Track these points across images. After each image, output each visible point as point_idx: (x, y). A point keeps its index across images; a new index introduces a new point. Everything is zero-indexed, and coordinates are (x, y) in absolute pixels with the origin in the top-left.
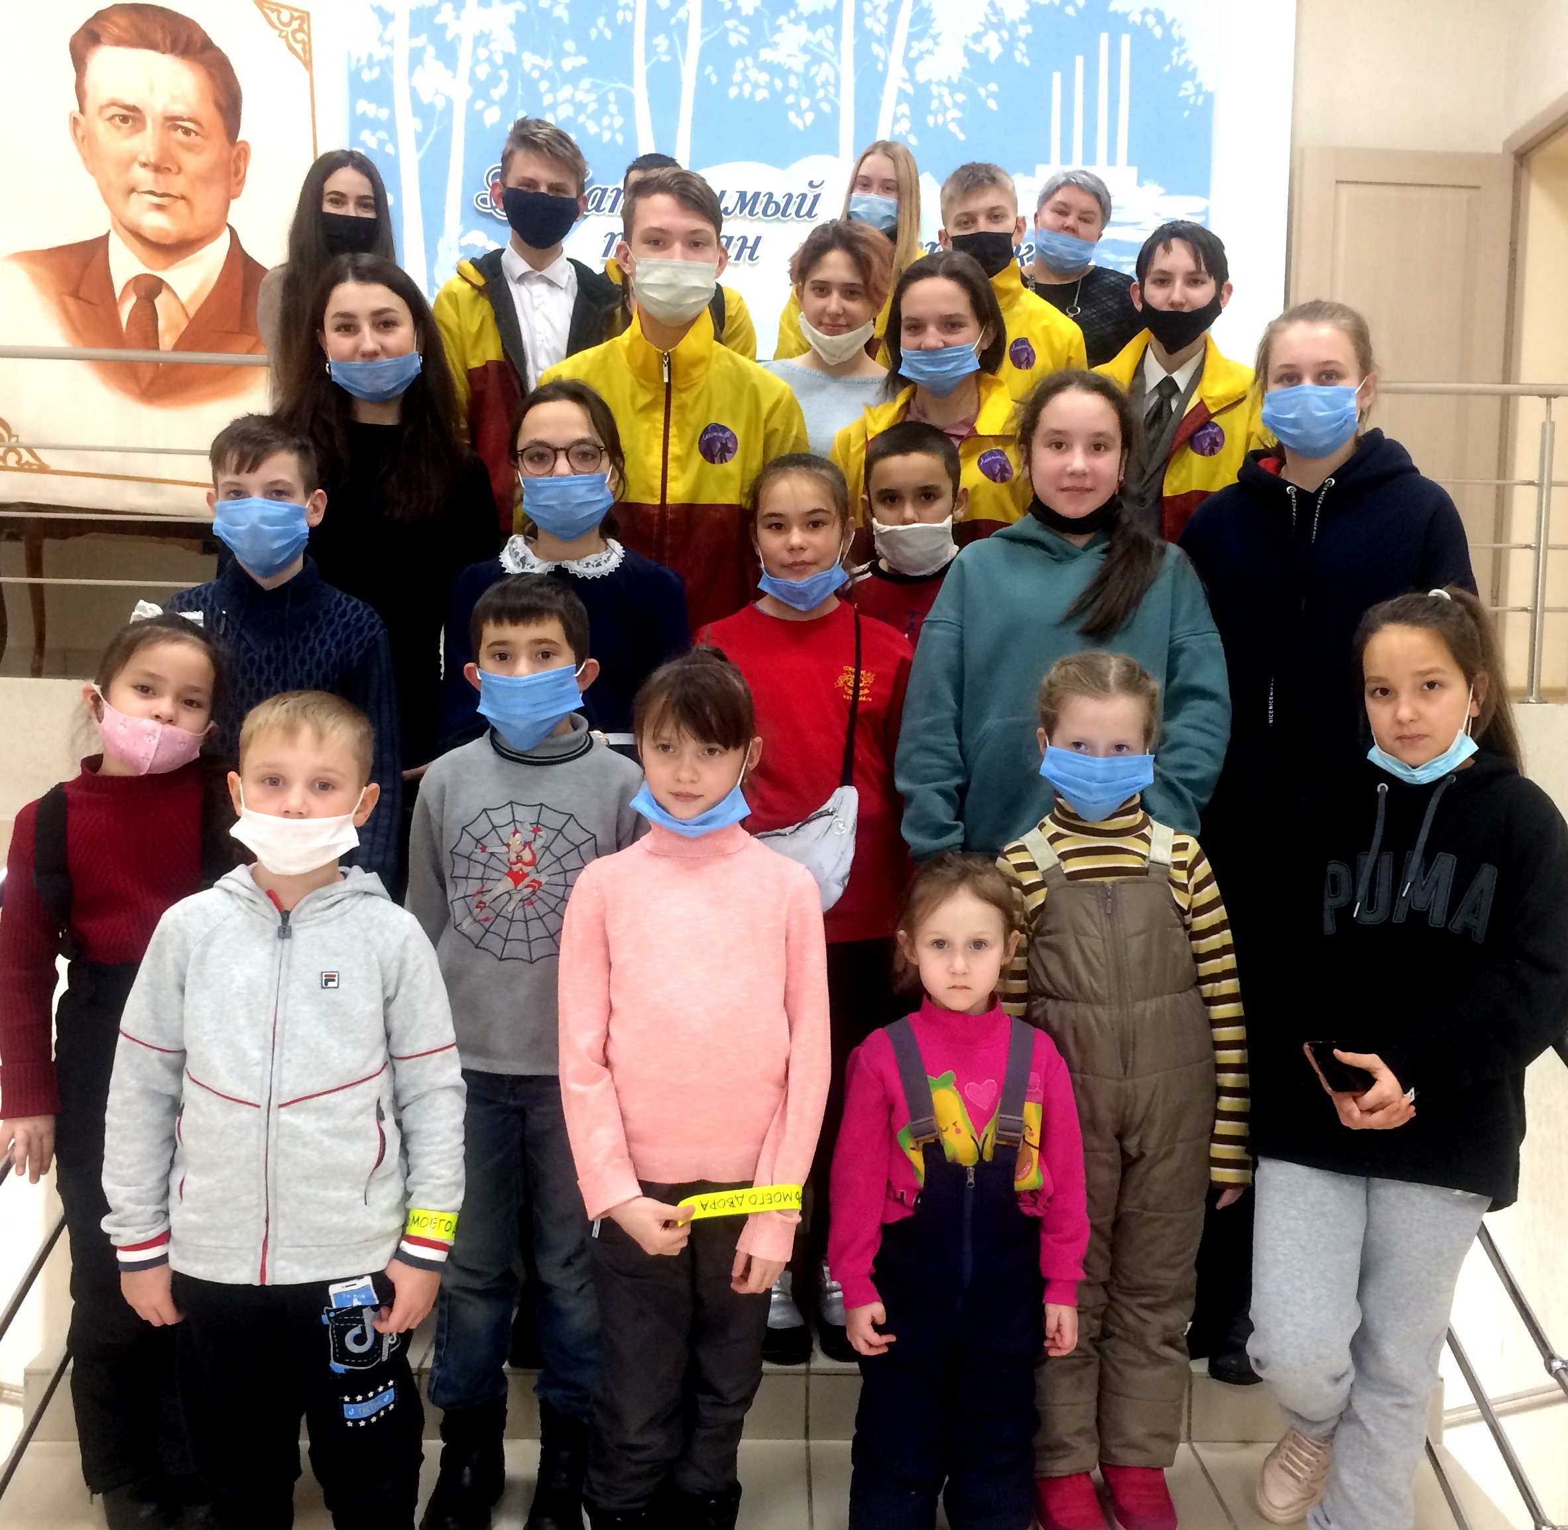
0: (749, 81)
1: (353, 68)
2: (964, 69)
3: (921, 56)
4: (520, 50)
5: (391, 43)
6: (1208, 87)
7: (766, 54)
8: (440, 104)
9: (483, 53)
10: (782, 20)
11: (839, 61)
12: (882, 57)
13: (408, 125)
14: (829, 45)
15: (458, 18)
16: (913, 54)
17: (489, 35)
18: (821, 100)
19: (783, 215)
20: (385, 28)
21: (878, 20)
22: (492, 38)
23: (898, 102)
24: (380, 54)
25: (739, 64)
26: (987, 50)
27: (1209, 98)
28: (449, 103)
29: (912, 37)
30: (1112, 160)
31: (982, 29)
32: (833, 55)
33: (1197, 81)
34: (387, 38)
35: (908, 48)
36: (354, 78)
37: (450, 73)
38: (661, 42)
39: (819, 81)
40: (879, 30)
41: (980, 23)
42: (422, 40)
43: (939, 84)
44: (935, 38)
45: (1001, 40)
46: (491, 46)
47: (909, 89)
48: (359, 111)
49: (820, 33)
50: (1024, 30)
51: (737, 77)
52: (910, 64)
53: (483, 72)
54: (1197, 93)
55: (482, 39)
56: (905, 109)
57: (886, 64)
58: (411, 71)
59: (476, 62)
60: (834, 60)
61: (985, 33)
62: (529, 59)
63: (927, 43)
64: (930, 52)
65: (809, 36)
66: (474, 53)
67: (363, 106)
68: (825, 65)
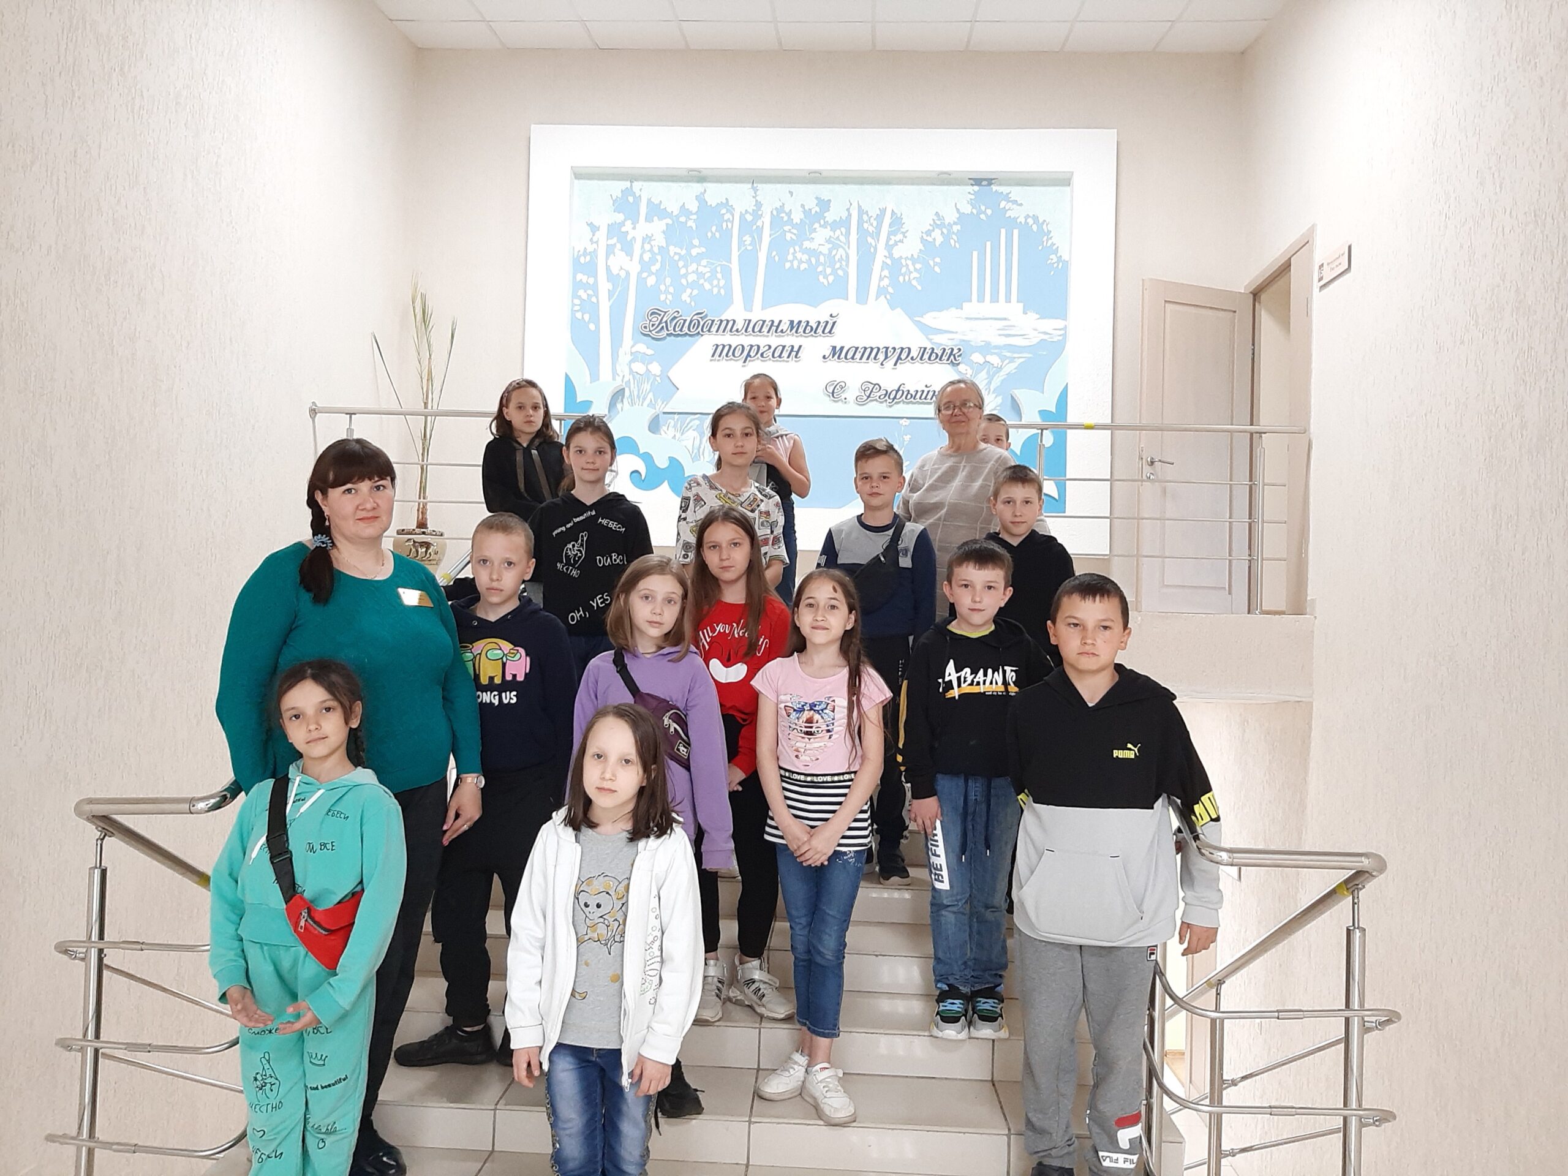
0: (797, 259)
1: (575, 256)
2: (920, 250)
3: (896, 243)
4: (668, 246)
5: (597, 242)
6: (1065, 257)
7: (807, 244)
8: (623, 274)
9: (647, 247)
10: (817, 225)
11: (849, 248)
12: (874, 244)
13: (604, 286)
14: (842, 238)
15: (634, 228)
16: (891, 242)
17: (650, 237)
18: (839, 269)
19: (815, 332)
20: (593, 235)
21: (872, 225)
22: (653, 238)
23: (882, 270)
24: (590, 248)
25: (792, 250)
26: (934, 239)
27: (1066, 264)
28: (628, 273)
29: (890, 234)
30: (1008, 300)
31: (931, 228)
32: (845, 244)
33: (1058, 255)
34: (595, 239)
35: (889, 239)
36: (576, 261)
37: (629, 258)
38: (748, 239)
39: (837, 258)
40: (871, 229)
41: (930, 225)
42: (614, 240)
43: (906, 258)
44: (904, 233)
45: (942, 232)
46: (653, 243)
47: (889, 261)
48: (578, 279)
49: (838, 232)
50: (956, 228)
51: (790, 257)
52: (889, 248)
53: (647, 257)
54: (1058, 262)
55: (648, 239)
56: (886, 273)
57: (876, 249)
58: (607, 258)
59: (643, 251)
60: (846, 247)
61: (933, 230)
62: (672, 249)
63: (900, 237)
64: (901, 241)
65: (832, 233)
66: (643, 247)
67: (579, 276)
68: (841, 250)
